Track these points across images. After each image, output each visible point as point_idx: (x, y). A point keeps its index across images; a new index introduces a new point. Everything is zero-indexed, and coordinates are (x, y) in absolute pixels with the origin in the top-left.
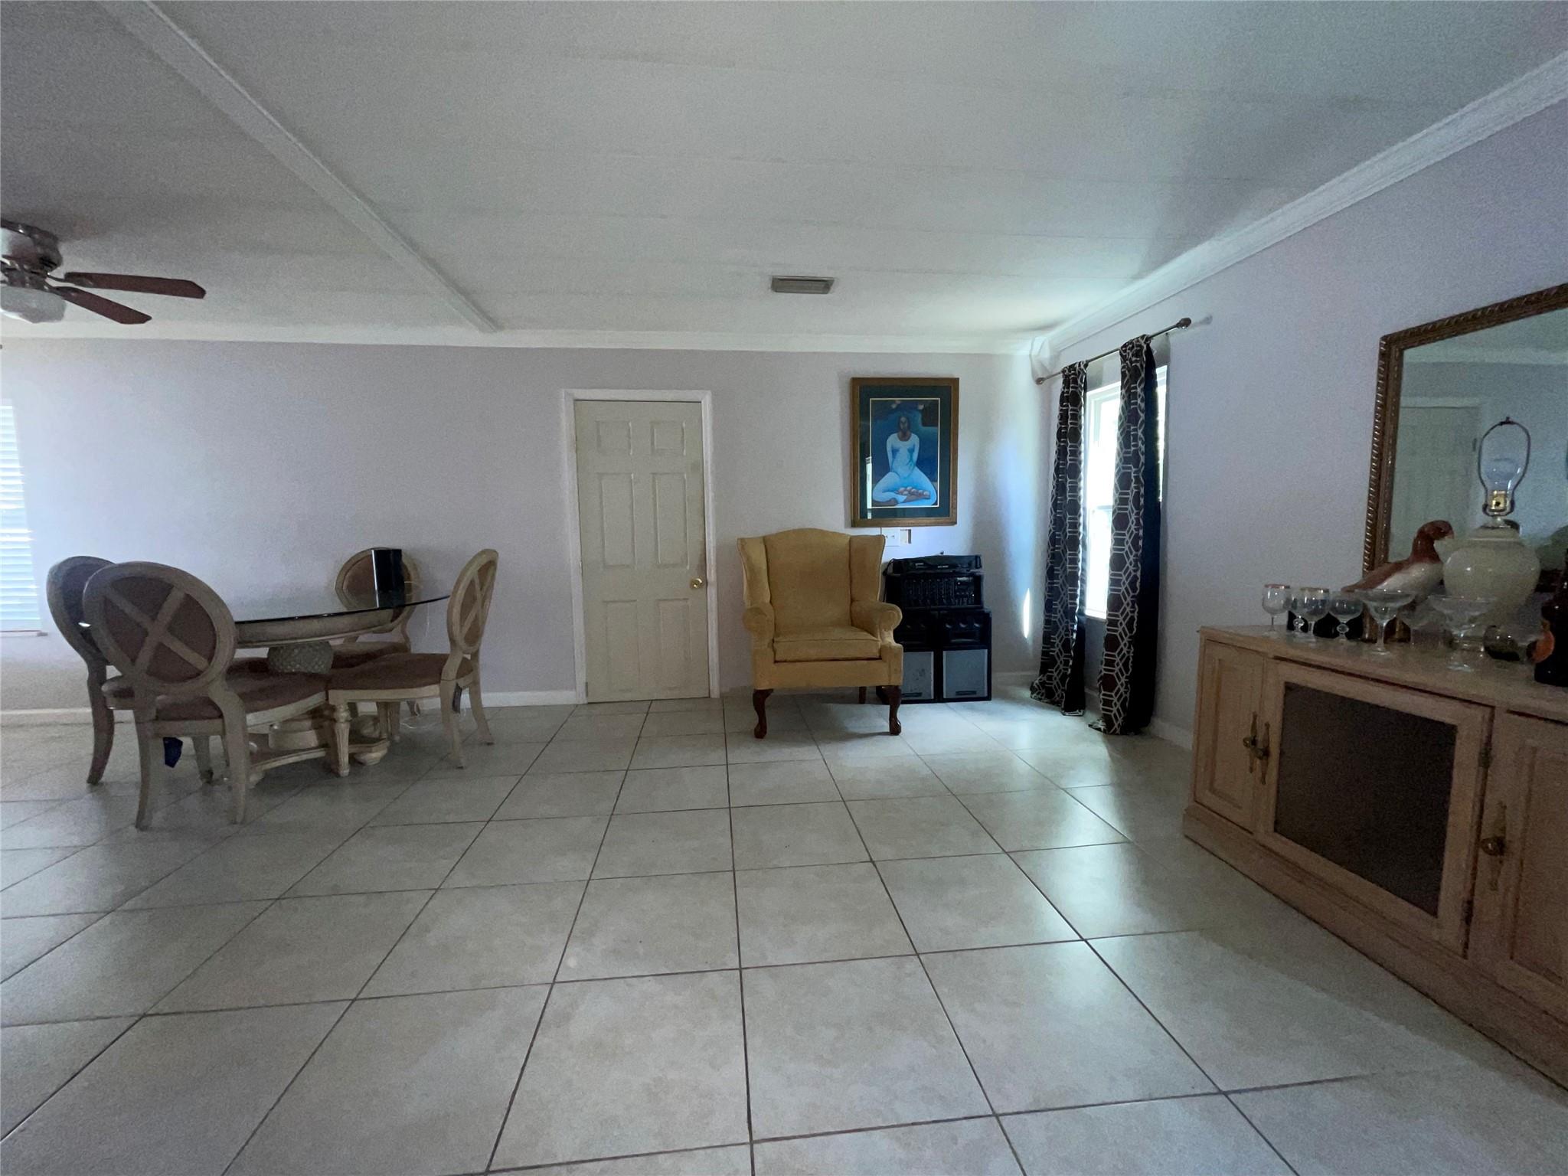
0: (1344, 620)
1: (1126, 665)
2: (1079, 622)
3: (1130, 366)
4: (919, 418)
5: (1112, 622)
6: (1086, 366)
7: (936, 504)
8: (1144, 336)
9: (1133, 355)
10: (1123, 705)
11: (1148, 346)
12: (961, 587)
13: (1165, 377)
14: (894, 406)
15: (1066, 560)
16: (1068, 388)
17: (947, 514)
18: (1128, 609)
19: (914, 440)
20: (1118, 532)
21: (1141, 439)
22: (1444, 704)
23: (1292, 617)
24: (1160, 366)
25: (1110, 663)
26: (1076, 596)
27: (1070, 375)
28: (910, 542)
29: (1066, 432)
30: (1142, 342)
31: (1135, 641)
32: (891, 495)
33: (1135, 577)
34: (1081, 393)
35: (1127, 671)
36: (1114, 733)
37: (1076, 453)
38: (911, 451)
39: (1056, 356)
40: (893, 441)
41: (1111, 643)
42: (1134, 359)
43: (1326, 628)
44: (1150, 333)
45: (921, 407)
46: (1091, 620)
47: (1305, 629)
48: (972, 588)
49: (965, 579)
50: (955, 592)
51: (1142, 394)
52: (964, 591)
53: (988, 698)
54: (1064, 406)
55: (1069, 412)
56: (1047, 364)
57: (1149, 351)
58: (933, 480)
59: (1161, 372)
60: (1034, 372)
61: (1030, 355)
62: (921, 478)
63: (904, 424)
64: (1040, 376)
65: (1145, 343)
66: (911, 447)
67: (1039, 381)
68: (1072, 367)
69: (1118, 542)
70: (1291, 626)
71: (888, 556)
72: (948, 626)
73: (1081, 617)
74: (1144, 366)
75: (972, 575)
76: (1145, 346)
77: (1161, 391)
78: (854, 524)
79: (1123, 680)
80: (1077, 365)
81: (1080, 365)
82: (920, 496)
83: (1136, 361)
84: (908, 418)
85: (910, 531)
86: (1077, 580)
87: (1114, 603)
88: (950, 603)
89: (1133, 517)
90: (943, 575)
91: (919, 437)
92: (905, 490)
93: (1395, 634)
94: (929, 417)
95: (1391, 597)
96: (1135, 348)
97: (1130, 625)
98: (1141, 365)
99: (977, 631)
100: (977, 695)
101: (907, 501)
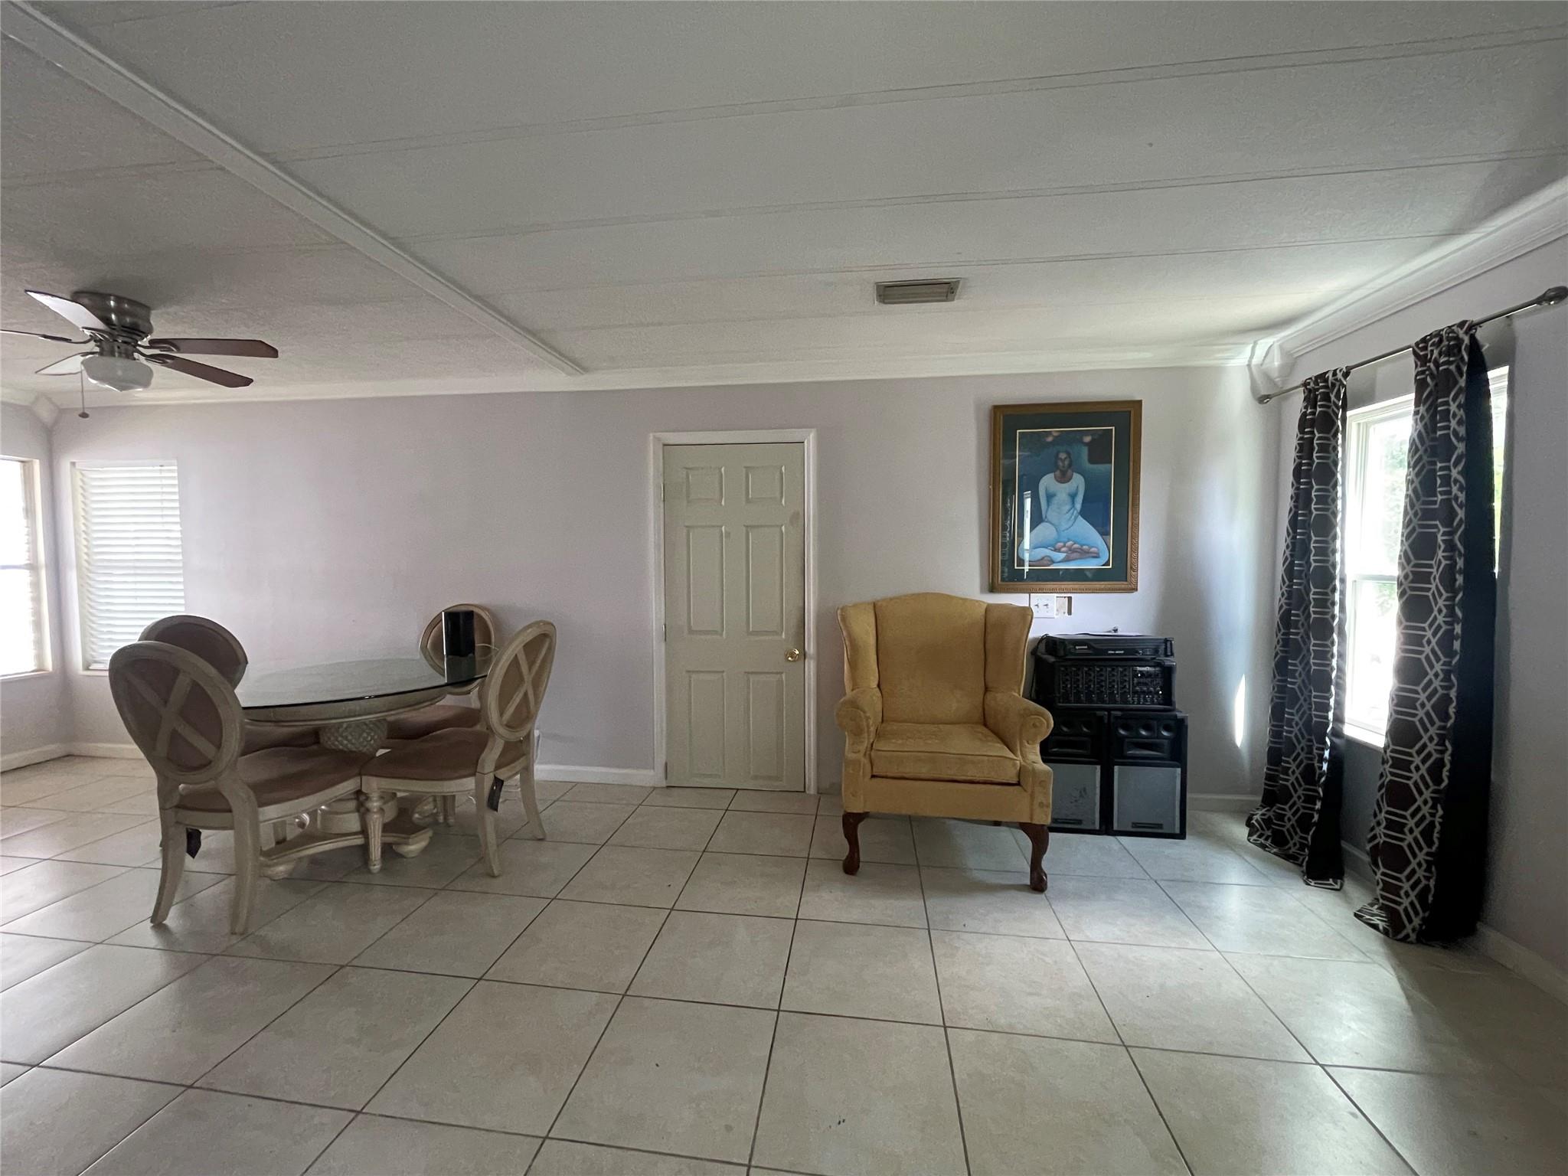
2: (1333, 747)
3: (1435, 372)
4: (1085, 451)
6: (1346, 375)
7: (1107, 564)
8: (1464, 322)
9: (1440, 354)
10: (1421, 898)
11: (1473, 338)
12: (1142, 680)
13: (1506, 383)
14: (1050, 439)
15: (1308, 650)
16: (1315, 407)
17: (1124, 577)
18: (1431, 747)
19: (1078, 482)
20: (1408, 624)
21: (1456, 481)
24: (1498, 365)
25: (1397, 825)
27: (1318, 390)
28: (1070, 613)
29: (1309, 470)
30: (1461, 333)
32: (1046, 551)
34: (1337, 415)
35: (1430, 844)
36: (1404, 939)
37: (1328, 500)
38: (1073, 497)
39: (1291, 363)
40: (1048, 482)
41: (1398, 795)
42: (1443, 359)
44: (1476, 319)
45: (1087, 439)
46: (1356, 745)
48: (1159, 681)
49: (1148, 669)
50: (1134, 687)
51: (1461, 413)
52: (1148, 684)
53: (1182, 836)
54: (1307, 433)
55: (1315, 442)
56: (1275, 374)
57: (1475, 347)
58: (1104, 533)
59: (1498, 378)
60: (1254, 389)
61: (1249, 365)
62: (1086, 532)
63: (1063, 461)
64: (1264, 392)
65: (1466, 333)
66: (1073, 490)
67: (1262, 399)
68: (1322, 377)
69: (1411, 640)
71: (1036, 632)
72: (1122, 733)
73: (1337, 740)
74: (1465, 369)
75: (1158, 664)
76: (1467, 340)
77: (1499, 404)
78: (993, 589)
79: (1422, 860)
80: (1330, 375)
81: (1335, 373)
82: (1085, 553)
83: (1448, 363)
84: (1068, 454)
85: (1070, 599)
86: (1331, 684)
87: (1401, 731)
88: (1125, 701)
89: (1442, 603)
90: (1117, 663)
91: (1084, 477)
92: (1064, 546)
94: (1098, 451)
96: (1445, 343)
97: (1435, 773)
98: (1459, 368)
99: (1166, 742)
100: (1164, 831)
101: (1066, 560)
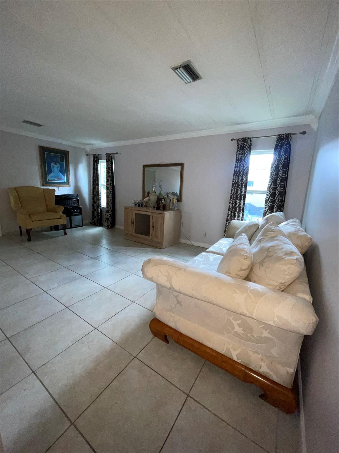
0: (141, 204)
1: (110, 216)
2: (100, 208)
3: (107, 158)
4: (59, 160)
5: (107, 207)
7: (65, 181)
8: (110, 153)
10: (110, 223)
11: (111, 155)
13: (114, 162)
14: (52, 155)
16: (95, 159)
17: (68, 184)
19: (58, 165)
22: (149, 213)
23: (135, 204)
24: (113, 159)
25: (107, 215)
26: (99, 203)
27: (95, 156)
28: (59, 190)
29: (95, 168)
31: (112, 211)
32: (53, 178)
33: (111, 199)
34: (97, 161)
36: (109, 228)
37: (97, 173)
39: (91, 151)
40: (52, 164)
41: (107, 211)
43: (139, 206)
46: (103, 208)
47: (137, 206)
48: (77, 201)
49: (75, 200)
50: (73, 203)
51: (110, 164)
52: (75, 202)
53: (82, 226)
54: (94, 163)
56: (89, 152)
58: (64, 175)
60: (86, 153)
62: (61, 175)
63: (55, 160)
64: (88, 154)
66: (58, 167)
68: (95, 154)
70: (135, 206)
72: (72, 211)
74: (110, 159)
75: (77, 199)
77: (113, 164)
78: (43, 186)
79: (110, 218)
81: (97, 155)
82: (61, 179)
83: (109, 157)
85: (59, 188)
86: (99, 200)
87: (107, 204)
88: (72, 205)
89: (110, 188)
90: (69, 199)
92: (57, 177)
93: (145, 206)
95: (145, 201)
96: (108, 155)
97: (111, 208)
99: (79, 212)
100: (80, 226)
101: (57, 180)
